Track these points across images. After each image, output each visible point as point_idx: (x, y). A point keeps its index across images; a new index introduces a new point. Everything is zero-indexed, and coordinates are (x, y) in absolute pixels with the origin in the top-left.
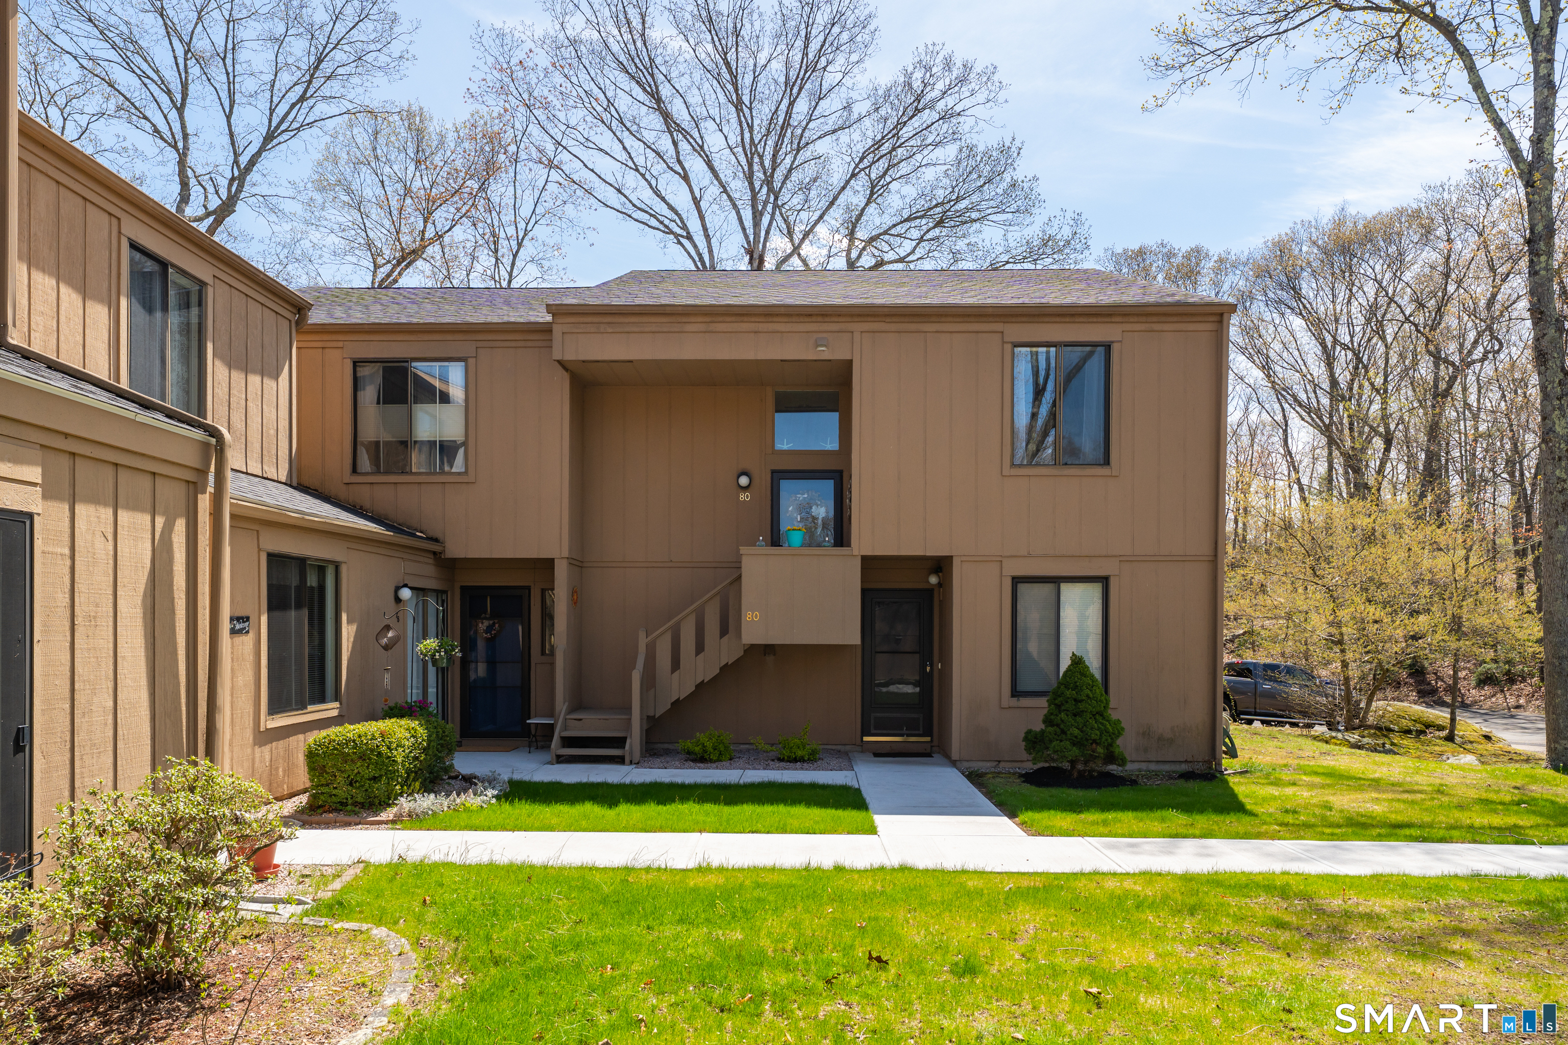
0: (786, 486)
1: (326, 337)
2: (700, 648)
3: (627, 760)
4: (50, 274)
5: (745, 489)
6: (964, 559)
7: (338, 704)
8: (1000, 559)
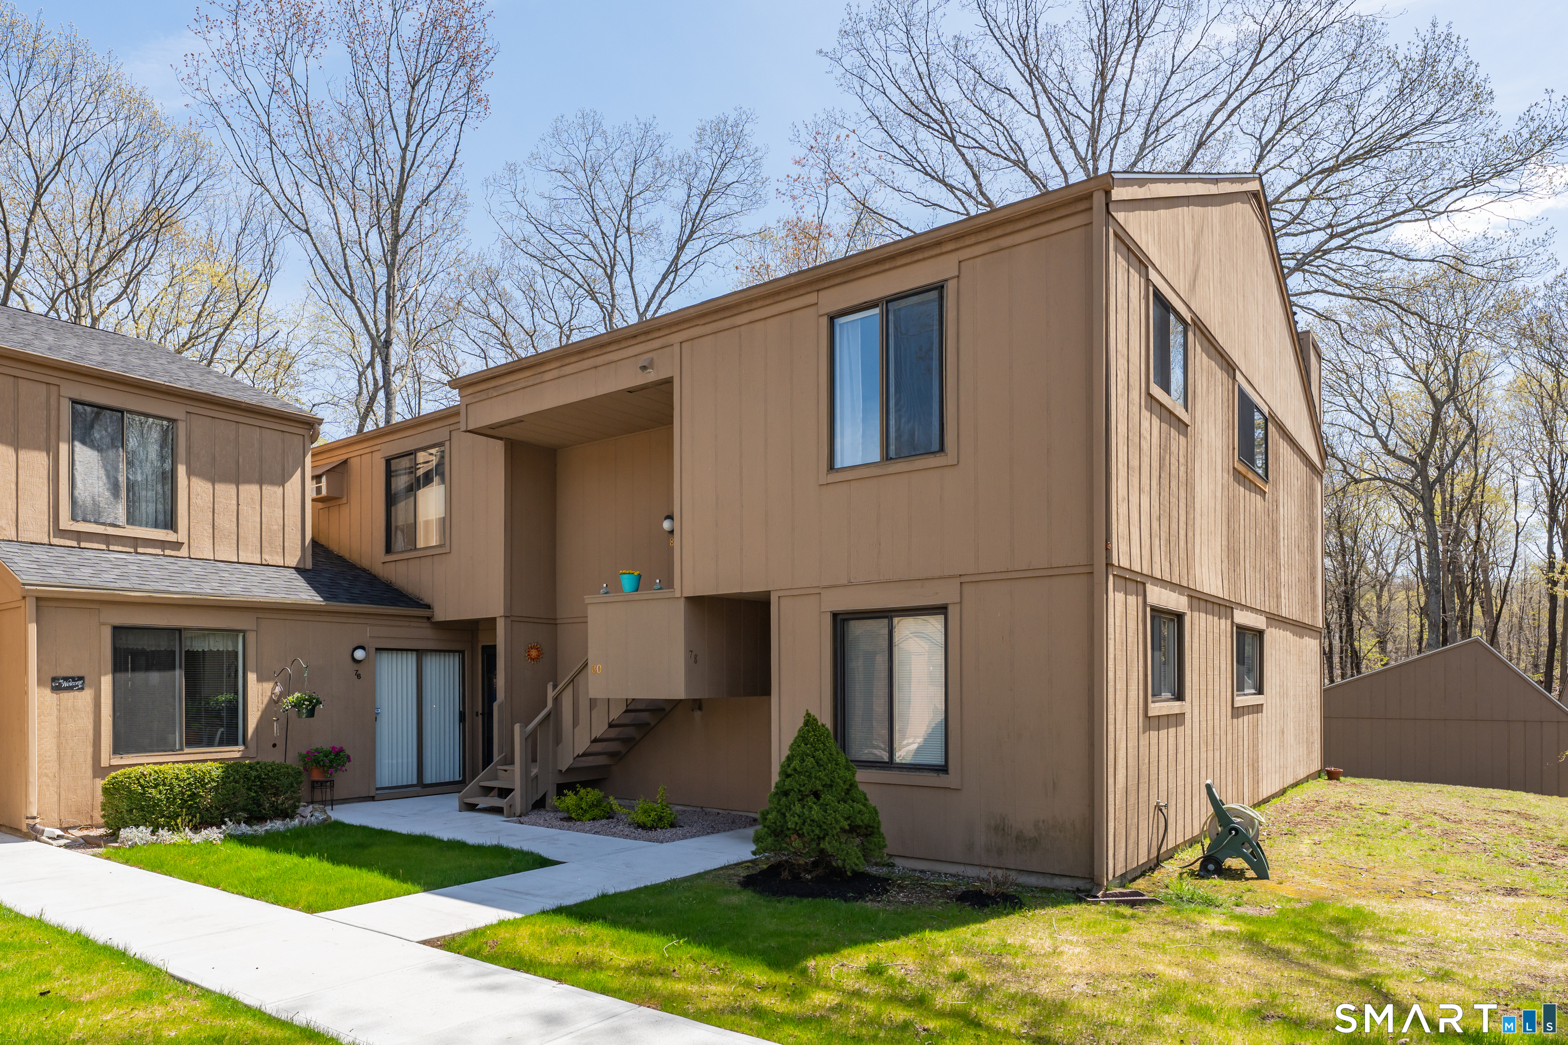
1: (371, 443)
3: (506, 811)
6: (782, 594)
7: (242, 748)
8: (818, 591)
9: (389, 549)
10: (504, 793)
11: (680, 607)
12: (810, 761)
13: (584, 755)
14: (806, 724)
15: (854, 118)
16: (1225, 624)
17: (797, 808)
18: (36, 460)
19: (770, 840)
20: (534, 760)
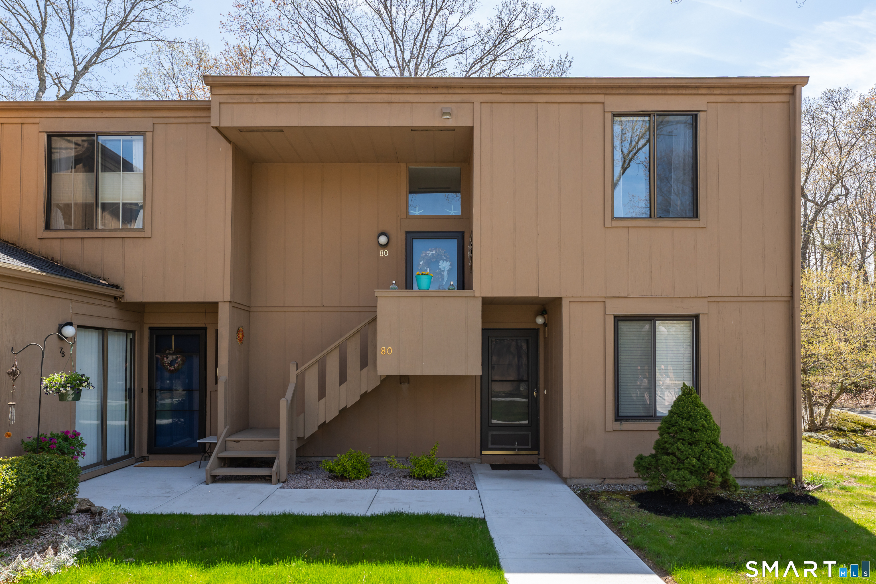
0: (418, 245)
1: (24, 114)
2: (343, 378)
3: (274, 479)
5: (384, 246)
6: (572, 299)
8: (604, 300)
9: (48, 226)
11: (476, 306)
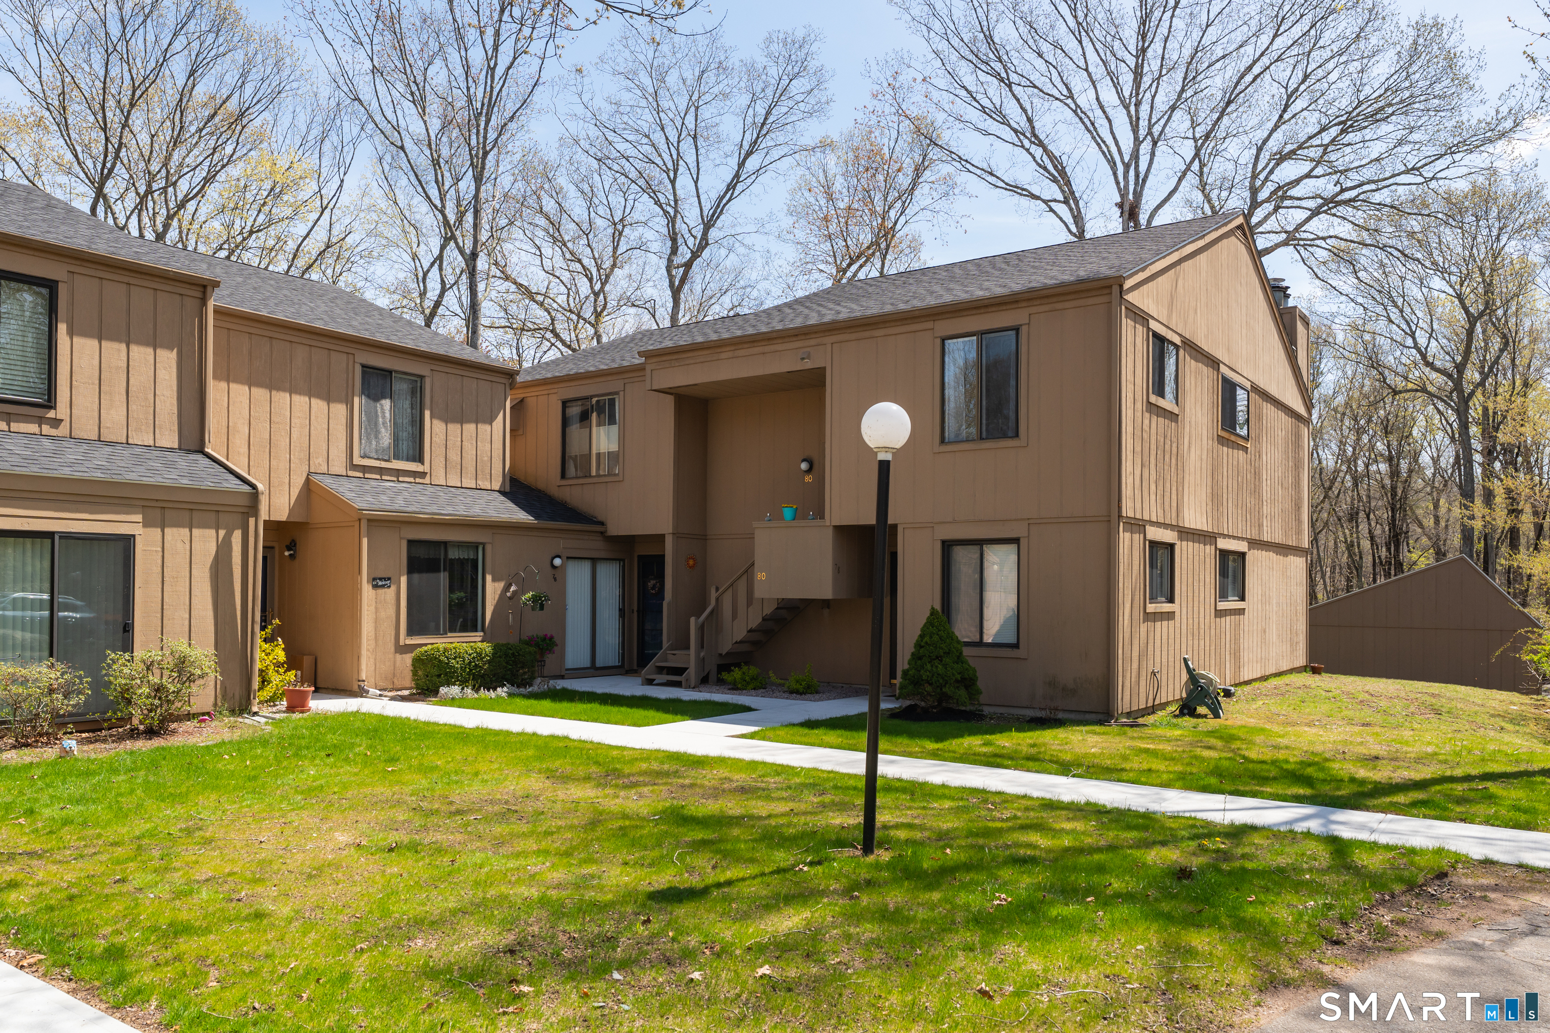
3: (684, 684)
4: (305, 394)
5: (807, 472)
6: (905, 526)
7: (482, 634)
8: (932, 525)
9: (563, 476)
10: (680, 671)
11: (830, 532)
12: (936, 638)
13: (741, 642)
14: (932, 614)
15: (922, 59)
16: (1209, 549)
17: (929, 666)
18: (340, 410)
19: (910, 687)
20: (702, 647)
